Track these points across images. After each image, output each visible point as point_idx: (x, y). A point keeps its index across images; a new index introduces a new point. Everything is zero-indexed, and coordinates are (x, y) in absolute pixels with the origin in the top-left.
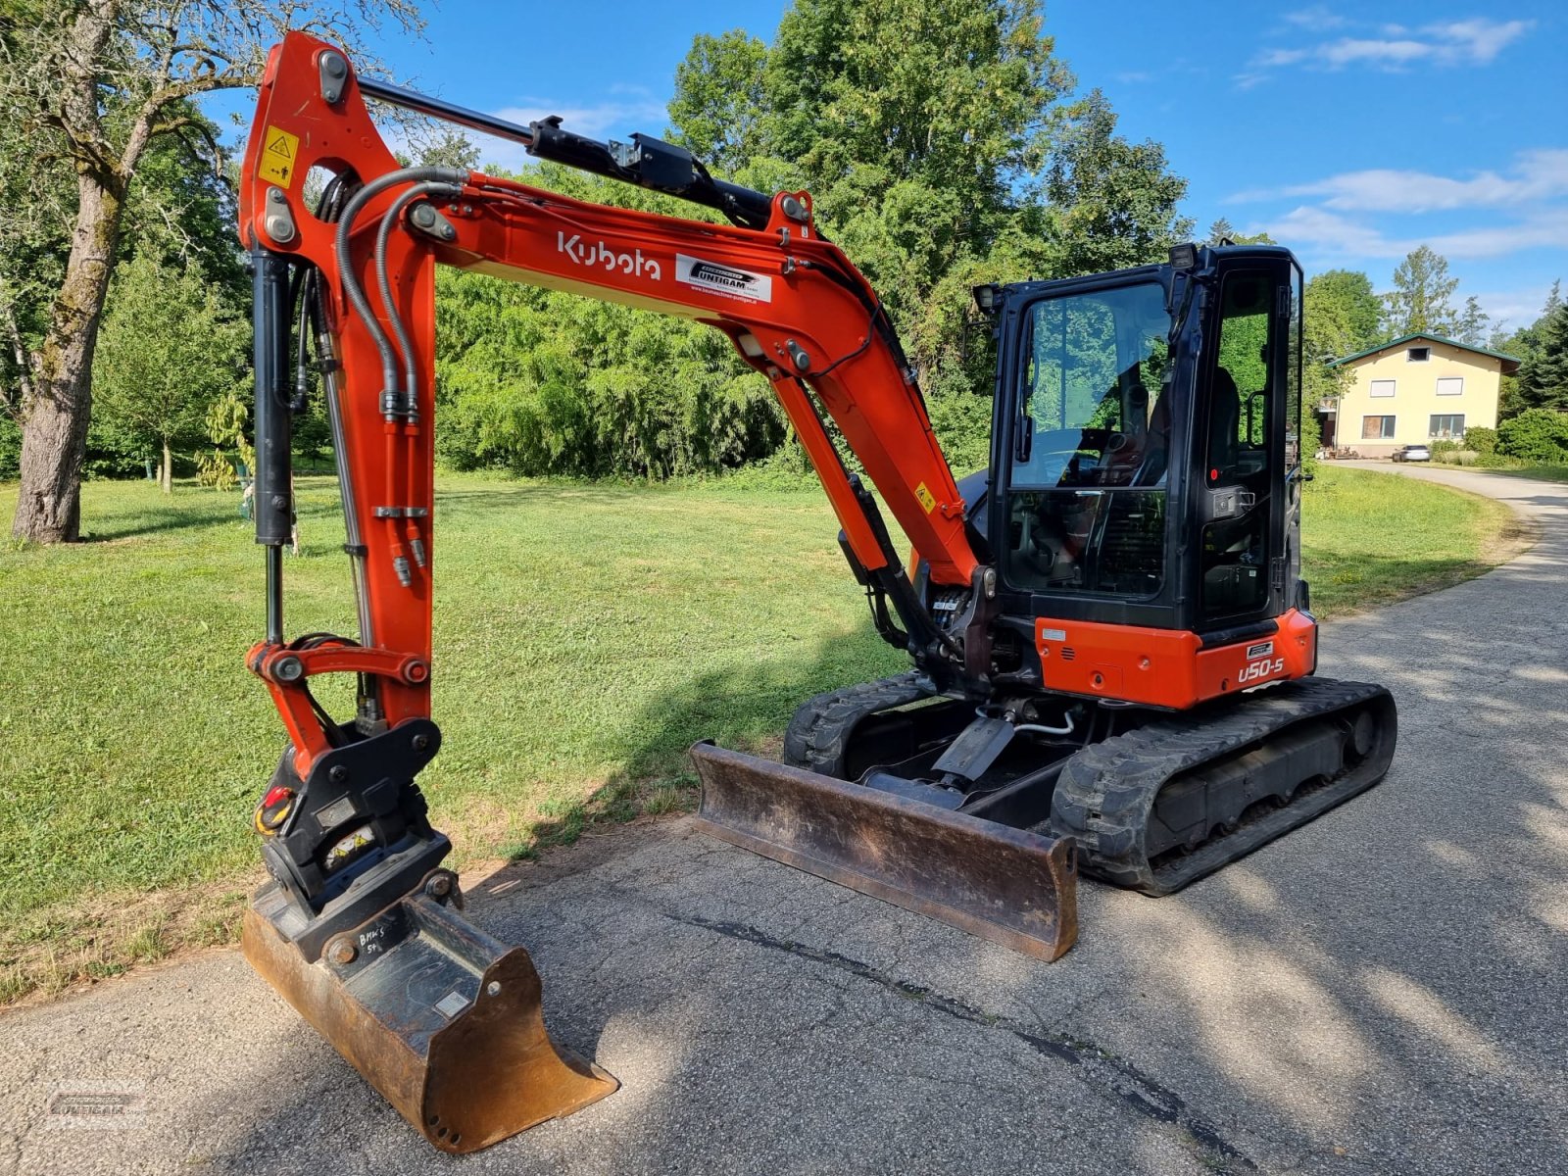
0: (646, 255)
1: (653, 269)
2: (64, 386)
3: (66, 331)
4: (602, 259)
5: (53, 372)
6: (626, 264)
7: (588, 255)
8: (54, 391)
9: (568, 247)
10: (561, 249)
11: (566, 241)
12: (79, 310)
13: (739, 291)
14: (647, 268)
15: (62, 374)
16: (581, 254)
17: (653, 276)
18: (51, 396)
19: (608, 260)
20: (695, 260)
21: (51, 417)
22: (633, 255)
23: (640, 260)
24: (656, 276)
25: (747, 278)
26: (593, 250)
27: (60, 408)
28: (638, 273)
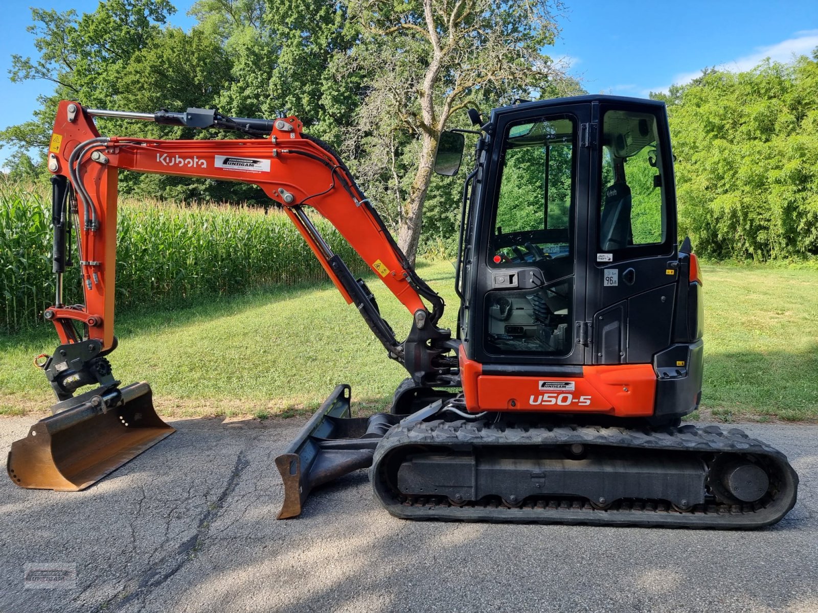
0: (199, 158)
1: (202, 164)
2: (411, 219)
3: (413, 197)
4: (177, 162)
5: (408, 214)
6: (189, 163)
7: (171, 161)
8: (407, 221)
9: (162, 159)
10: (158, 161)
11: (160, 157)
12: (418, 188)
13: (251, 168)
14: (200, 163)
15: (411, 215)
16: (168, 161)
17: (203, 166)
18: (406, 223)
19: (180, 162)
20: (225, 157)
21: (406, 232)
22: (192, 158)
23: (196, 160)
24: (205, 166)
25: (255, 162)
26: (173, 159)
27: (409, 228)
28: (195, 166)
